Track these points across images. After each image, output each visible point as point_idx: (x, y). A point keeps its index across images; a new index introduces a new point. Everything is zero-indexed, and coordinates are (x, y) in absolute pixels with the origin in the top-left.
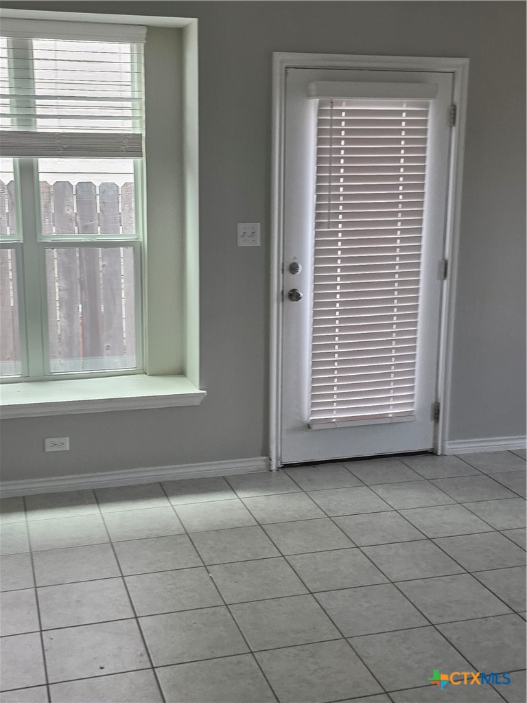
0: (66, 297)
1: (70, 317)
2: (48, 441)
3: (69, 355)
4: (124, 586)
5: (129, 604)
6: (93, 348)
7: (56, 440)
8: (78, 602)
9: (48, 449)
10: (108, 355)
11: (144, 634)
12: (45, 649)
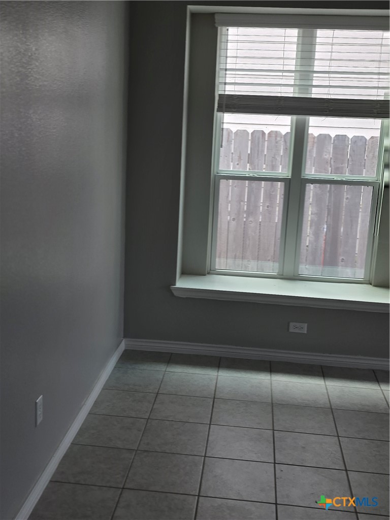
0: (316, 219)
1: (317, 234)
2: (292, 324)
3: (313, 263)
4: (338, 444)
5: (341, 459)
6: (331, 259)
7: (298, 325)
8: (304, 448)
9: (291, 330)
10: (342, 266)
11: (351, 485)
12: (277, 477)
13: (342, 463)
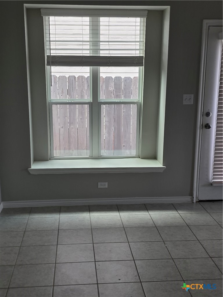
0: (108, 124)
1: (109, 133)
2: (99, 184)
3: (108, 149)
4: (129, 246)
5: (131, 254)
6: (118, 146)
7: (102, 183)
8: (110, 251)
9: (99, 187)
10: (124, 149)
11: (137, 267)
12: (97, 269)
13: (131, 256)
